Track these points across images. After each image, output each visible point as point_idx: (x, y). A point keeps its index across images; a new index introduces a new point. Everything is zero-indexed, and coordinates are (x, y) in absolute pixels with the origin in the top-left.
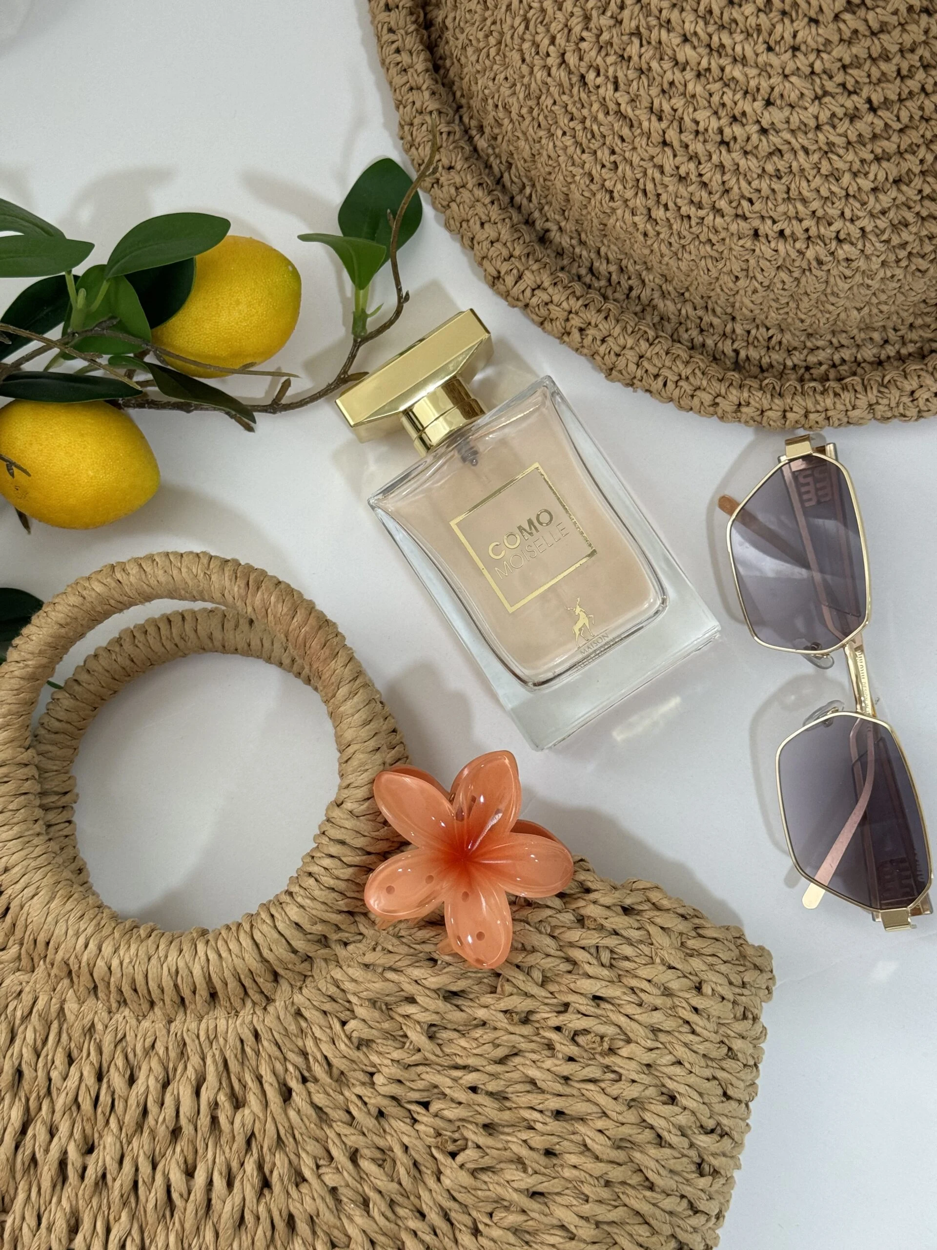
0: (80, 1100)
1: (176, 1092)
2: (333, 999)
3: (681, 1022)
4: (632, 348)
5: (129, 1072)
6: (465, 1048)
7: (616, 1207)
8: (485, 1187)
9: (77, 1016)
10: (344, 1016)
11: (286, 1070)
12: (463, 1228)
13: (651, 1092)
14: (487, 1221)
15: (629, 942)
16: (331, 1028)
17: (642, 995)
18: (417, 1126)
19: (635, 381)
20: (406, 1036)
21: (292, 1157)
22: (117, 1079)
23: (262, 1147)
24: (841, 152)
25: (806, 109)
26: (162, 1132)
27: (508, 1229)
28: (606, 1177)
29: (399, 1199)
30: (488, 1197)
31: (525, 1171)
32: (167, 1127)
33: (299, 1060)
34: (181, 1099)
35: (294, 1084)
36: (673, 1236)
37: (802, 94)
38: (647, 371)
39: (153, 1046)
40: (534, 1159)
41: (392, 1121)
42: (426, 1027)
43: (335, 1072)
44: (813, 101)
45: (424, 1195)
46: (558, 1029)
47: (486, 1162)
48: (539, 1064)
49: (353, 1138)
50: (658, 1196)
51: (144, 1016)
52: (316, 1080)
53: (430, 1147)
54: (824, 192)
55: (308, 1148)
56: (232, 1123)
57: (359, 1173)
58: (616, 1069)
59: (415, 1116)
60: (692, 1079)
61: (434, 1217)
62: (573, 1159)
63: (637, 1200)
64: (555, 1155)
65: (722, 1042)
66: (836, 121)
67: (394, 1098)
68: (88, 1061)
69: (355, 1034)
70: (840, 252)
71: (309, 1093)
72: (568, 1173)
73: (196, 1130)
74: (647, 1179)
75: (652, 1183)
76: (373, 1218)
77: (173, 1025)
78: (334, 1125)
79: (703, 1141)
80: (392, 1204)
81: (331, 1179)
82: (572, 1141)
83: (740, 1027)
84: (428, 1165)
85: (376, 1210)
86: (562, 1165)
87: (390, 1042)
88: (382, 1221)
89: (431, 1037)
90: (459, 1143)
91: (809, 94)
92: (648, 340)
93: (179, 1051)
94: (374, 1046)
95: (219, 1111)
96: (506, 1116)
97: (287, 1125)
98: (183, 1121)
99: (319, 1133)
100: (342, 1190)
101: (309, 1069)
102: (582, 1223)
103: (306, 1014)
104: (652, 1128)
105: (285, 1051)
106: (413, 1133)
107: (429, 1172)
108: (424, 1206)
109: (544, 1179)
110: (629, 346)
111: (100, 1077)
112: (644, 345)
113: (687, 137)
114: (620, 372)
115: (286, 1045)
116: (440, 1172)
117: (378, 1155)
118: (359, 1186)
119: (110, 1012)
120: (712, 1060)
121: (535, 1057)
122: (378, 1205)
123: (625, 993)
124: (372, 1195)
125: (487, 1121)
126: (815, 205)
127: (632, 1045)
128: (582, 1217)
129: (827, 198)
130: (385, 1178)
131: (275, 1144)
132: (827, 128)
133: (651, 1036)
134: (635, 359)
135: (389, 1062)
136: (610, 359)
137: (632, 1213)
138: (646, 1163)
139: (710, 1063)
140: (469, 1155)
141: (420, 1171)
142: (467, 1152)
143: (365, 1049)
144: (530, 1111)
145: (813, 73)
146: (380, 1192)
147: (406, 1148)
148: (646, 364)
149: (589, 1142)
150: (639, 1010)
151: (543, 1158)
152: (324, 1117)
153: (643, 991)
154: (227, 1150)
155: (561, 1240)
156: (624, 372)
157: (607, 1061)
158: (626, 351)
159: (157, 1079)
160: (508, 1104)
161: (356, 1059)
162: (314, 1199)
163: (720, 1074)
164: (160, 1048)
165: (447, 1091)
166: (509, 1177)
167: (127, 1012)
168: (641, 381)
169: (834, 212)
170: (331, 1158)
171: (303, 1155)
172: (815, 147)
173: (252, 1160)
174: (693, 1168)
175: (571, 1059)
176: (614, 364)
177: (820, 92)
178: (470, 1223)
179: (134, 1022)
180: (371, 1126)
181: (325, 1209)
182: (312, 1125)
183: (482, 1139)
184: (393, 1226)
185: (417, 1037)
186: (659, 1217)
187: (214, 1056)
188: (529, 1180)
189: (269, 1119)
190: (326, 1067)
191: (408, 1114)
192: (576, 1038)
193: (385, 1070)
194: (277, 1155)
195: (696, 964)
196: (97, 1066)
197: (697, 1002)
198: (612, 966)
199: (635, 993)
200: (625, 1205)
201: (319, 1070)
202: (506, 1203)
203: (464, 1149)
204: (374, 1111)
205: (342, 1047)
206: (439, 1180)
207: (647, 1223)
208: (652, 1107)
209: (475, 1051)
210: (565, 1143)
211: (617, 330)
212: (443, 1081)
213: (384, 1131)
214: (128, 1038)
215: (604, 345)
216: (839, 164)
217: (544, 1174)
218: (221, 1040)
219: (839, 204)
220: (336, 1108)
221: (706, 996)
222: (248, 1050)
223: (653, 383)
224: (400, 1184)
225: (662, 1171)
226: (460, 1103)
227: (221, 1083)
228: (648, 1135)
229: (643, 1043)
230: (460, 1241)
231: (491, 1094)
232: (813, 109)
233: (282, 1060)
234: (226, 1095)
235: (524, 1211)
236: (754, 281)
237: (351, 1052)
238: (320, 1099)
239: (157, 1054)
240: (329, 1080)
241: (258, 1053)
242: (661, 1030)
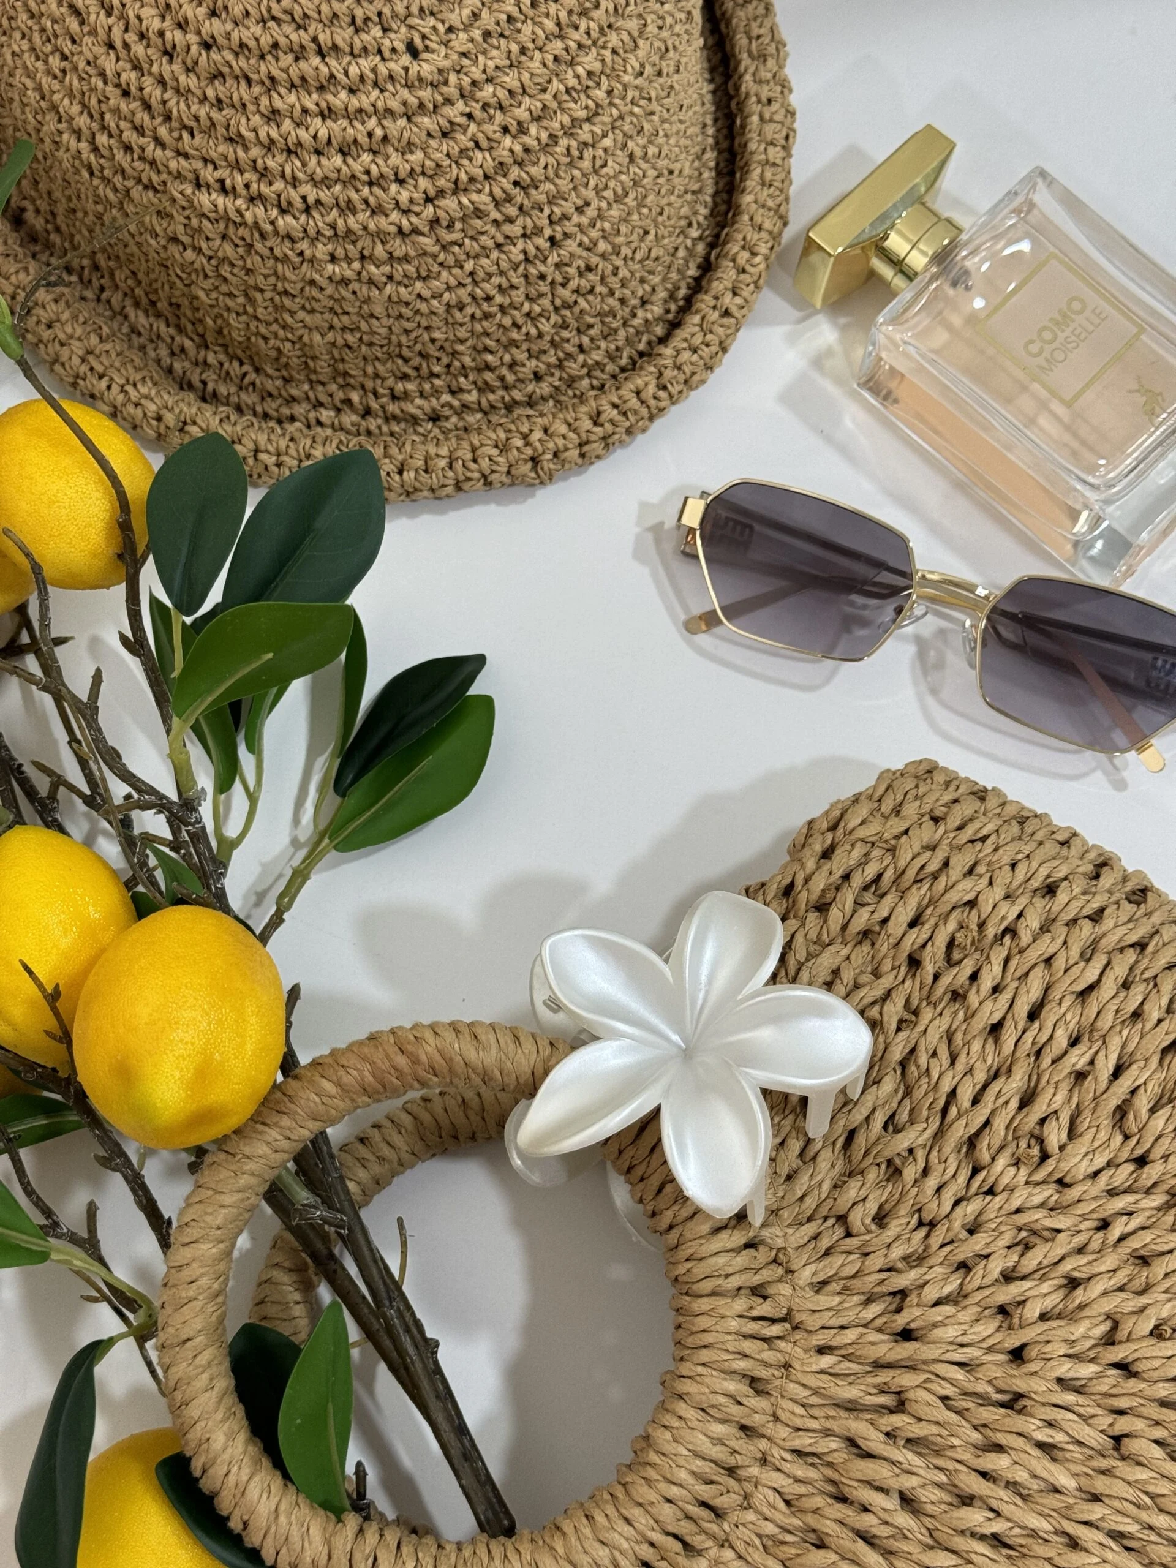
110: (77, 336)
113: (131, 37)
148: (92, 360)
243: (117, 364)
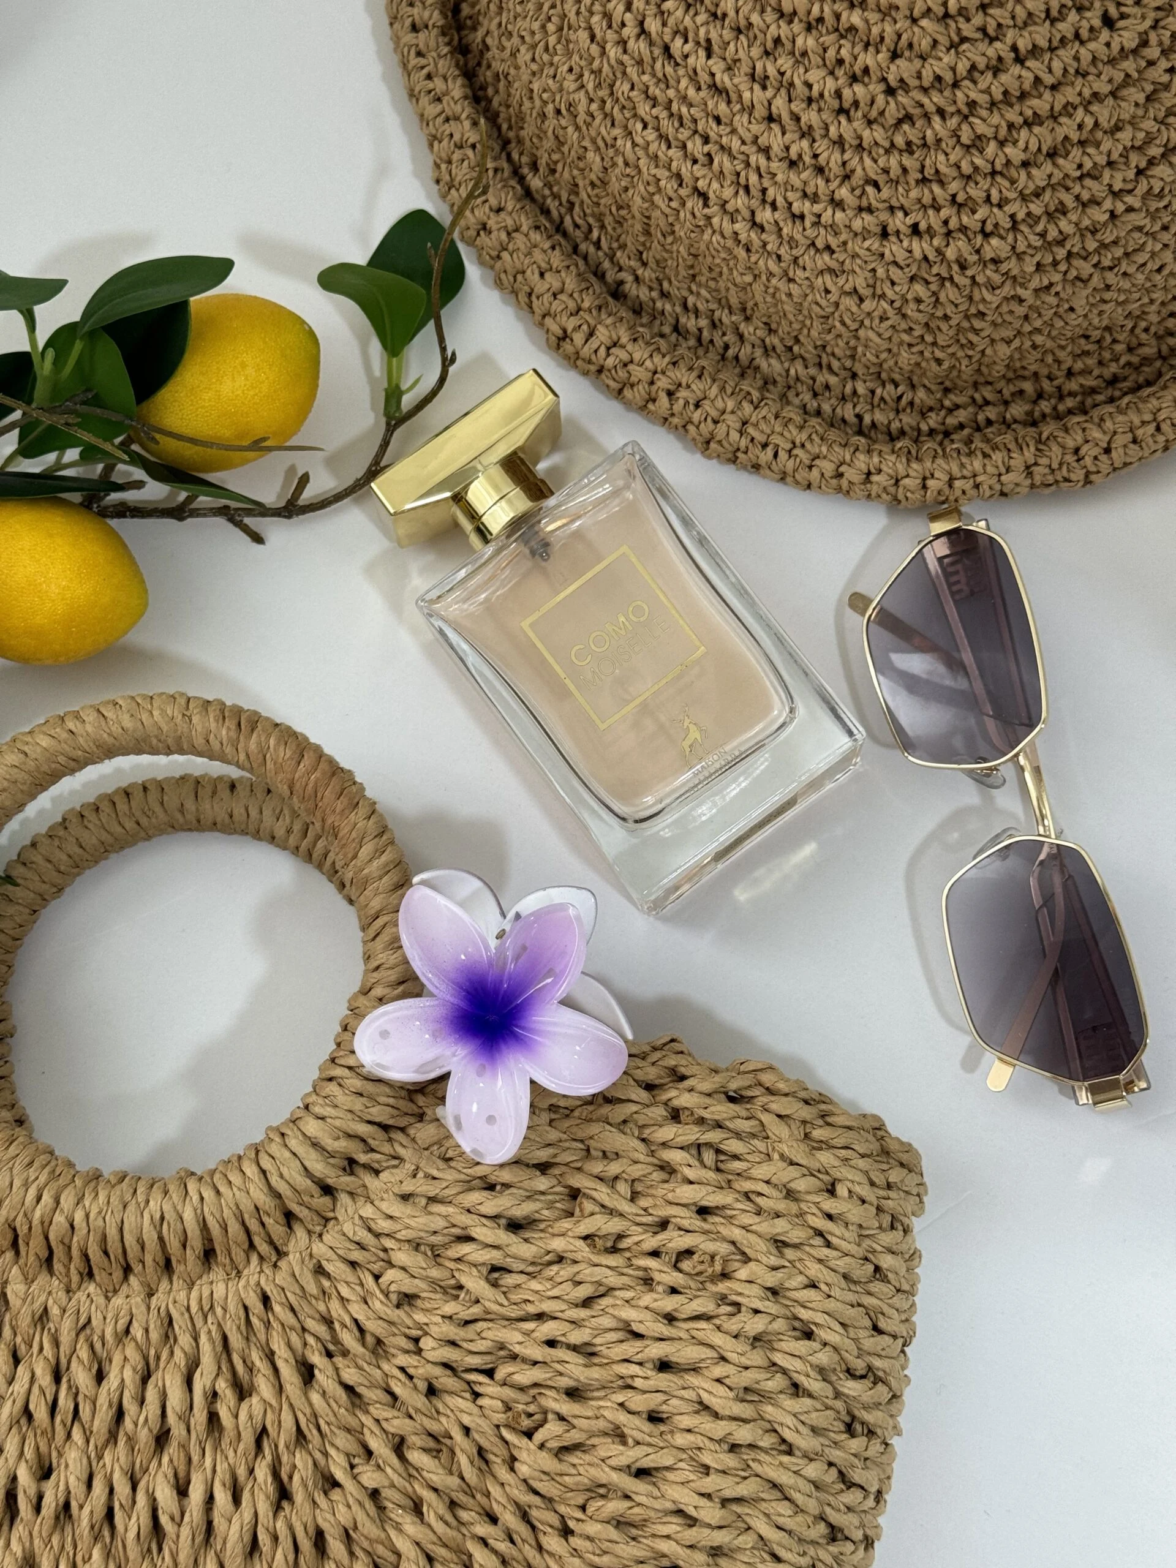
0: (32, 1407)
1: (160, 1384)
2: (361, 1246)
3: (811, 1232)
4: (733, 412)
5: (96, 1366)
6: (537, 1292)
7: (745, 1478)
8: (574, 1472)
9: (24, 1301)
10: (376, 1267)
11: (305, 1344)
12: (549, 1530)
13: (780, 1325)
14: (579, 1515)
15: (738, 1135)
16: (362, 1285)
17: (759, 1200)
18: (481, 1401)
19: (739, 454)
20: (461, 1287)
21: (318, 1455)
22: (81, 1376)
23: (276, 1446)
24: (984, 113)
25: (940, 59)
26: (144, 1437)
27: (608, 1522)
28: (731, 1440)
29: (462, 1498)
30: (577, 1484)
31: (624, 1443)
32: (150, 1430)
33: (322, 1330)
34: (169, 1391)
35: (316, 1359)
36: (822, 1518)
37: (935, 42)
38: (752, 440)
39: (127, 1331)
40: (636, 1427)
41: (448, 1399)
42: (485, 1271)
43: (370, 1340)
44: (948, 50)
45: (495, 1490)
46: (655, 1254)
47: (575, 1436)
48: (633, 1302)
49: (396, 1422)
50: (800, 1461)
51: (115, 1291)
52: (345, 1353)
53: (498, 1427)
54: (966, 168)
55: (339, 1442)
56: (236, 1417)
57: (406, 1469)
58: (734, 1298)
59: (477, 1389)
60: (831, 1305)
61: (509, 1518)
62: (686, 1421)
63: (771, 1467)
64: (661, 1420)
65: (866, 1259)
66: (976, 74)
67: (446, 1366)
68: (41, 1357)
69: (393, 1288)
70: (987, 248)
71: (337, 1369)
72: (680, 1440)
73: (189, 1431)
74: (784, 1441)
75: (790, 1446)
76: (429, 1526)
77: (154, 1299)
78: (371, 1409)
79: (851, 1388)
80: (453, 1505)
81: (370, 1478)
82: (682, 1398)
83: (888, 1238)
84: (495, 1450)
85: (432, 1514)
86: (672, 1432)
87: (438, 1296)
88: (440, 1527)
89: (495, 1285)
90: (536, 1417)
91: (943, 40)
92: (752, 402)
93: (162, 1332)
94: (419, 1303)
95: (218, 1405)
96: (596, 1373)
97: (308, 1411)
98: (172, 1419)
99: (353, 1422)
100: (386, 1493)
101: (336, 1341)
102: (703, 1502)
103: (329, 1267)
104: (784, 1372)
105: (302, 1318)
106: (476, 1410)
107: (498, 1460)
108: (495, 1506)
109: (650, 1450)
110: (729, 409)
111: (57, 1378)
112: (747, 408)
114: (720, 442)
115: (304, 1309)
116: (514, 1459)
117: (431, 1444)
118: (407, 1485)
119: (68, 1291)
120: (855, 1282)
121: (629, 1294)
122: (434, 1507)
123: (737, 1200)
124: (427, 1495)
125: (572, 1383)
126: (954, 186)
127: (752, 1264)
128: (702, 1495)
129: (969, 177)
130: (441, 1471)
131: (293, 1439)
132: (966, 83)
133: (774, 1251)
134: (738, 425)
135: (439, 1319)
136: (707, 428)
137: (768, 1486)
138: (780, 1419)
139: (853, 1287)
140: (551, 1430)
141: (487, 1462)
142: (547, 1426)
143: (407, 1308)
144: (626, 1364)
145: (946, 15)
146: (436, 1490)
147: (467, 1431)
148: (751, 430)
149: (705, 1396)
150: (757, 1219)
151: (648, 1424)
152: (357, 1402)
153: (760, 1194)
154: (231, 1454)
155: (679, 1528)
156: (725, 443)
157: (722, 1287)
158: (725, 417)
159: (134, 1370)
160: (596, 1360)
161: (396, 1319)
162: (349, 1507)
163: (868, 1300)
164: (137, 1331)
165: (517, 1349)
166: (603, 1454)
167: (92, 1288)
168: (746, 453)
169: (976, 193)
170: (369, 1453)
171: (332, 1452)
172: (951, 109)
173: (264, 1463)
174: (842, 1428)
175: (674, 1291)
176: (711, 434)
177: (956, 39)
178: (555, 1521)
179: (101, 1300)
180: (419, 1405)
181: (365, 1517)
182: (342, 1410)
183: (566, 1407)
184: (455, 1533)
185: (474, 1283)
186: (802, 1487)
187: (209, 1332)
188: (630, 1453)
189: (285, 1407)
190: (357, 1334)
191: (466, 1387)
192: (679, 1265)
193: (434, 1330)
194: (298, 1455)
195: (825, 1158)
196: (53, 1361)
197: (829, 1205)
198: (718, 1170)
199: (749, 1199)
200: (757, 1476)
201: (348, 1339)
202: (602, 1491)
203: (541, 1426)
204: (422, 1386)
205: (377, 1305)
206: (512, 1469)
207: (787, 1498)
208: (783, 1345)
209: (550, 1294)
210: (674, 1402)
211: (714, 390)
212: (512, 1337)
213: (438, 1412)
214: (94, 1322)
215: (699, 411)
216: (981, 128)
217: (650, 1445)
218: (219, 1311)
219: (985, 184)
220: (372, 1386)
221: (844, 1199)
222: (254, 1320)
223: (762, 455)
224: (463, 1479)
225: (801, 1428)
226: (535, 1363)
227: (219, 1368)
228: (776, 1383)
229: (764, 1260)
230: (545, 1546)
231: (574, 1348)
232: (948, 59)
233: (300, 1330)
234: (227, 1380)
235: (627, 1497)
236: (882, 302)
237: (389, 1311)
238: (350, 1375)
239: (134, 1339)
240: (361, 1350)
241: (268, 1325)
242: (785, 1244)
243: (778, 429)
